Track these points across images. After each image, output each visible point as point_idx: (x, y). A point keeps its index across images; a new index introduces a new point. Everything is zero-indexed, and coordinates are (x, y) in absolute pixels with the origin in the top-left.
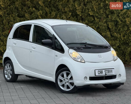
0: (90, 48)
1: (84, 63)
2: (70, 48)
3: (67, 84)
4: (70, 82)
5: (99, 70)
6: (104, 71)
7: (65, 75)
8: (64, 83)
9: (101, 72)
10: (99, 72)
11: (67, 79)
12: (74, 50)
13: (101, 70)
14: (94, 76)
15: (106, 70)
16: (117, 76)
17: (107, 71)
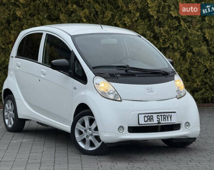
0: (133, 75)
1: (121, 101)
2: (96, 76)
3: (90, 138)
4: (94, 134)
5: (147, 115)
6: (155, 116)
7: (87, 123)
8: (85, 137)
9: (151, 119)
10: (146, 119)
11: (90, 129)
12: (105, 78)
13: (150, 115)
14: (137, 125)
15: (160, 114)
16: (183, 126)
17: (161, 116)
